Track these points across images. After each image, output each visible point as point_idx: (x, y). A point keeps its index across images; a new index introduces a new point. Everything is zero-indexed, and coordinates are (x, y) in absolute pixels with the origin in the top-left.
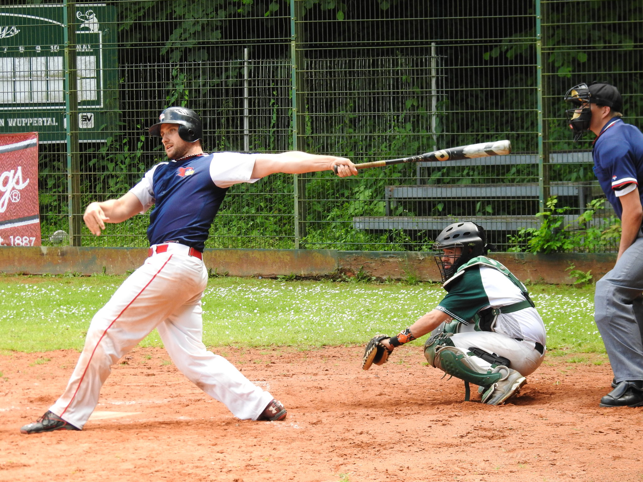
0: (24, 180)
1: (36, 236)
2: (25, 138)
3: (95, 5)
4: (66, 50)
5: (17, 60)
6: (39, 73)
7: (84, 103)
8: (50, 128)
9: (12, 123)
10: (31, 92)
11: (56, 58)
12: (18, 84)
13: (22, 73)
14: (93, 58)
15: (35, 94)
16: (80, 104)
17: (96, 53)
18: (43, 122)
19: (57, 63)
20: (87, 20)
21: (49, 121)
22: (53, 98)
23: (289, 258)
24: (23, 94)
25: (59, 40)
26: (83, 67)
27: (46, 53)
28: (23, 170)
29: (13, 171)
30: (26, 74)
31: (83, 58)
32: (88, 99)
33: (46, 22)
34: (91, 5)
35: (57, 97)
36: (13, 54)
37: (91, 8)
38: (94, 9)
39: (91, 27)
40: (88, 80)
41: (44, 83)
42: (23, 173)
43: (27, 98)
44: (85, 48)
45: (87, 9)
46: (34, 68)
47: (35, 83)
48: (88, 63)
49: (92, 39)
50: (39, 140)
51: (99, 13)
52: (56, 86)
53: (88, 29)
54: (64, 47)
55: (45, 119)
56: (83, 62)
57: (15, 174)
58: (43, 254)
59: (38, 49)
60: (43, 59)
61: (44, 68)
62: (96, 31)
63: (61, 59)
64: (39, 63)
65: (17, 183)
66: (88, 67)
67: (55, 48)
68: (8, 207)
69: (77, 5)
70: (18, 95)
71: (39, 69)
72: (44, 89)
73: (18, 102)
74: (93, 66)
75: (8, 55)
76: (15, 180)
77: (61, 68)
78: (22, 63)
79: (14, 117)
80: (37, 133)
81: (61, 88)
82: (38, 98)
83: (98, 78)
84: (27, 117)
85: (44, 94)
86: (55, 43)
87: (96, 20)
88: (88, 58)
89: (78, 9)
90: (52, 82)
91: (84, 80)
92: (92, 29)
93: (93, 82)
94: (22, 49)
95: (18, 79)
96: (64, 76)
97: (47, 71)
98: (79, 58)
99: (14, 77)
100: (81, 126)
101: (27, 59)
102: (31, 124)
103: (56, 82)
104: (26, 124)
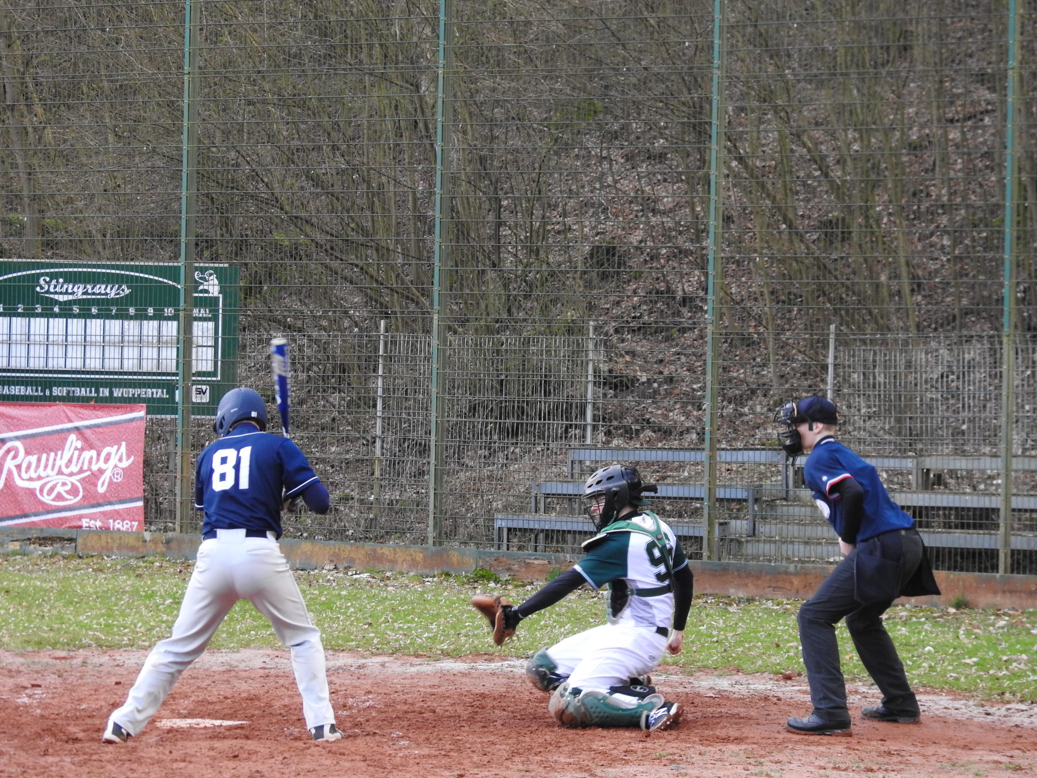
0: (128, 457)
1: (139, 521)
2: (132, 411)
3: (216, 265)
4: (182, 314)
5: (126, 323)
6: (150, 338)
7: (199, 374)
8: (160, 400)
9: (117, 393)
10: (140, 359)
11: (170, 323)
12: (126, 349)
13: (131, 338)
14: (211, 325)
15: (145, 361)
16: (194, 375)
17: (215, 319)
18: (153, 393)
19: (171, 328)
20: (206, 281)
21: (159, 393)
22: (164, 367)
23: (421, 555)
24: (131, 361)
25: (175, 303)
26: (200, 334)
27: (159, 316)
28: (127, 446)
29: (116, 447)
30: (136, 339)
31: (200, 323)
32: (204, 369)
33: (161, 282)
34: (212, 265)
35: (169, 366)
36: (122, 316)
37: (211, 268)
38: (215, 269)
39: (211, 289)
40: (205, 349)
41: (155, 350)
42: (127, 450)
43: (135, 366)
44: (203, 312)
45: (207, 269)
46: (145, 332)
47: (145, 350)
48: (205, 330)
49: (211, 303)
50: (147, 413)
51: (221, 275)
52: (169, 354)
53: (207, 291)
54: (179, 310)
55: (154, 390)
56: (200, 328)
57: (118, 450)
58: (145, 541)
59: (151, 311)
60: (156, 323)
61: (156, 333)
62: (216, 294)
63: (175, 323)
64: (150, 327)
65: (120, 460)
66: (205, 334)
67: (169, 311)
68: (108, 487)
69: (197, 265)
70: (125, 362)
71: (150, 334)
72: (155, 356)
73: (126, 370)
74: (211, 333)
75: (116, 317)
76: (118, 457)
77: (175, 333)
78: (132, 327)
79: (120, 387)
80: (144, 405)
81: (174, 356)
82: (148, 366)
83: (216, 346)
84: (135, 388)
85: (155, 362)
86: (170, 306)
87: (216, 282)
88: (205, 324)
89: (197, 269)
90: (164, 349)
91: (200, 349)
92: (211, 291)
93: (211, 351)
94: (132, 311)
95: (126, 344)
96: (178, 343)
97: (159, 336)
98: (195, 323)
99: (122, 342)
100: (194, 400)
101: (137, 323)
102: (139, 395)
103: (169, 349)
104: (134, 395)
